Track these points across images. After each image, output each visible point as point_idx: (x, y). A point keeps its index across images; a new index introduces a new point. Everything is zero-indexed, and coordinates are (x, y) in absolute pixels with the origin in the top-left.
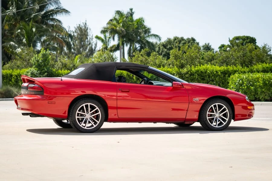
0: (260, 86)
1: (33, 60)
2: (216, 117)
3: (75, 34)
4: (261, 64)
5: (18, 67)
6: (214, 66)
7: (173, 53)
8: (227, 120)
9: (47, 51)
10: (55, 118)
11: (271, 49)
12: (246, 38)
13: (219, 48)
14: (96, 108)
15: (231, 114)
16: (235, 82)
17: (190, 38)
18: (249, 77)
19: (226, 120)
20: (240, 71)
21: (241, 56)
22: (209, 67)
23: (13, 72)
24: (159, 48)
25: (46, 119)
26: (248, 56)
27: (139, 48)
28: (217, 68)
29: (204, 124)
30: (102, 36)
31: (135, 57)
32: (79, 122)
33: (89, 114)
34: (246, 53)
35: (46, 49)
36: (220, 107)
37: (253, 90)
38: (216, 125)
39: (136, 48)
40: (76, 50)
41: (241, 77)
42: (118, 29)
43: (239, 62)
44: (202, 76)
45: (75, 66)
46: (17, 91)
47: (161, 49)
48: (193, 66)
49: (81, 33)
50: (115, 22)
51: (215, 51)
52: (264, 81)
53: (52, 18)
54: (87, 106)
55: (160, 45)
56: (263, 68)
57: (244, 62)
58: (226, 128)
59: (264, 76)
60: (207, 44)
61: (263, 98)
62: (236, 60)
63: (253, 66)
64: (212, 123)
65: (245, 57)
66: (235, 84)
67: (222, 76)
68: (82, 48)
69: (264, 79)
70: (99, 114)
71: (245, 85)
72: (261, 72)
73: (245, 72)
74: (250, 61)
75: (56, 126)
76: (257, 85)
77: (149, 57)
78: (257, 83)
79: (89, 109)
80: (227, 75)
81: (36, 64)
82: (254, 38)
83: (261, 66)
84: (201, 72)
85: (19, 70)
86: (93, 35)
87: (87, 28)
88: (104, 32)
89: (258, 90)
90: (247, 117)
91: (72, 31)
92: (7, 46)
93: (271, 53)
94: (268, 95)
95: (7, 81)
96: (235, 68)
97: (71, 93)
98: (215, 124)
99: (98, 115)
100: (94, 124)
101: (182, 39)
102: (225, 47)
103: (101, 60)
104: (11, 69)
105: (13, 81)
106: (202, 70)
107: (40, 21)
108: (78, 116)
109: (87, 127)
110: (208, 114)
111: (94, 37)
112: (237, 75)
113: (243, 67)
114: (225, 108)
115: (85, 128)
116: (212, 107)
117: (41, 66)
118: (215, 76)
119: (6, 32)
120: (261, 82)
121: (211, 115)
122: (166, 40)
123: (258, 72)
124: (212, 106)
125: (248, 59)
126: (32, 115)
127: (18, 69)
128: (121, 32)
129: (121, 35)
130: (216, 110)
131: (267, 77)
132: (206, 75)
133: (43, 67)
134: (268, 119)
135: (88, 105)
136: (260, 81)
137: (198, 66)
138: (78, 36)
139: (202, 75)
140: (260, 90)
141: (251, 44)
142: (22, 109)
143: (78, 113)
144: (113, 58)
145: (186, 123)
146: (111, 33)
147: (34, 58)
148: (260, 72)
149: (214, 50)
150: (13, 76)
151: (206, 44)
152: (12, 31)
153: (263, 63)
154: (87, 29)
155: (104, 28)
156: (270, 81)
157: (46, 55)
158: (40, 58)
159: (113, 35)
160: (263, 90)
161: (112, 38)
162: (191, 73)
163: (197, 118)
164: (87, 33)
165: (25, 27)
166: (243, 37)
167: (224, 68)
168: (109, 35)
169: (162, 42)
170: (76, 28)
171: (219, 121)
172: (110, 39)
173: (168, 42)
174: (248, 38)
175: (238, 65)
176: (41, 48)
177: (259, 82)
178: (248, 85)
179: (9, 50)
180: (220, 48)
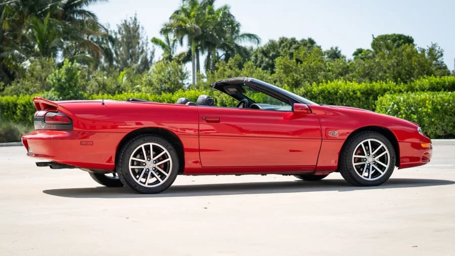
0: (427, 114)
1: (51, 79)
2: (367, 162)
3: (119, 36)
4: (426, 77)
5: (27, 90)
6: (349, 82)
7: (282, 63)
8: (387, 167)
9: (74, 64)
10: (93, 169)
11: (443, 53)
12: (397, 38)
13: (353, 55)
14: (163, 150)
15: (393, 158)
16: (386, 108)
17: (306, 39)
18: (408, 98)
19: (385, 168)
20: (393, 90)
21: (394, 66)
22: (341, 85)
23: (18, 99)
24: (256, 56)
25: (77, 171)
26: (406, 66)
27: (223, 57)
28: (355, 86)
29: (348, 175)
30: (163, 38)
31: (219, 70)
32: (135, 176)
33: (152, 161)
34: (402, 60)
35: (72, 60)
36: (375, 145)
37: (416, 120)
38: (368, 177)
39: (219, 58)
40: (121, 62)
41: (396, 99)
42: (189, 26)
43: (391, 74)
44: (329, 100)
45: (121, 88)
46: (26, 130)
47: (259, 58)
48: (314, 84)
49: (128, 34)
50: (183, 15)
51: (347, 59)
52: (434, 104)
53: (81, 10)
54: (147, 148)
55: (258, 53)
56: (431, 84)
57: (399, 74)
58: (385, 182)
59: (433, 97)
60: (334, 48)
61: (432, 133)
62: (385, 72)
63: (413, 81)
64: (361, 173)
65: (401, 67)
66: (387, 111)
67: (364, 99)
68: (130, 60)
69: (433, 102)
70: (169, 161)
71: (402, 112)
72: (429, 90)
73: (400, 91)
74: (409, 73)
75: (95, 184)
76: (422, 112)
77: (242, 70)
78: (423, 108)
79: (152, 153)
80: (371, 98)
81: (56, 85)
82: (411, 37)
83: (427, 80)
84: (329, 92)
85: (28, 96)
86: (147, 37)
87: (137, 26)
88: (165, 31)
89: (424, 120)
90: (421, 162)
91: (112, 30)
92: (8, 57)
93: (443, 59)
94: (441, 128)
95: (8, 116)
96: (384, 85)
97: (120, 127)
98: (366, 174)
99: (167, 162)
100: (161, 178)
101: (293, 41)
102: (363, 53)
103: (163, 76)
104: (15, 94)
105: (19, 114)
106: (329, 89)
107: (61, 15)
108: (132, 165)
109: (149, 184)
110: (355, 158)
111: (149, 41)
112: (388, 96)
113: (397, 84)
114: (383, 147)
115: (146, 185)
116: (361, 145)
117: (65, 89)
118: (351, 99)
119: (6, 34)
120: (430, 107)
121: (359, 160)
122: (267, 43)
123: (423, 90)
124: (362, 143)
125: (405, 70)
126: (54, 165)
127: (26, 94)
128: (194, 31)
129: (194, 37)
130: (368, 151)
131: (439, 99)
132: (337, 98)
133: (67, 90)
134: (448, 165)
135: (149, 145)
136: (427, 105)
137: (322, 82)
138: (123, 40)
139: (330, 98)
140: (427, 119)
141: (409, 45)
142: (37, 155)
143: (132, 160)
144: (182, 73)
145: (317, 174)
146: (177, 32)
147: (53, 75)
148: (426, 90)
149: (345, 57)
150: (19, 106)
151: (332, 48)
152: (15, 32)
153: (430, 76)
154: (138, 28)
155: (166, 25)
156: (444, 105)
157: (72, 70)
158: (62, 76)
159: (180, 37)
160: (433, 120)
161: (178, 42)
162: (312, 94)
163: (336, 165)
164: (139, 34)
165: (37, 25)
166: (392, 36)
167: (367, 86)
168: (174, 37)
169: (261, 47)
170: (120, 25)
171: (373, 170)
172: (175, 43)
173: (271, 46)
174: (400, 37)
175: (389, 81)
176: (63, 60)
177: (426, 107)
178: (408, 113)
179: (11, 64)
180: (356, 54)
